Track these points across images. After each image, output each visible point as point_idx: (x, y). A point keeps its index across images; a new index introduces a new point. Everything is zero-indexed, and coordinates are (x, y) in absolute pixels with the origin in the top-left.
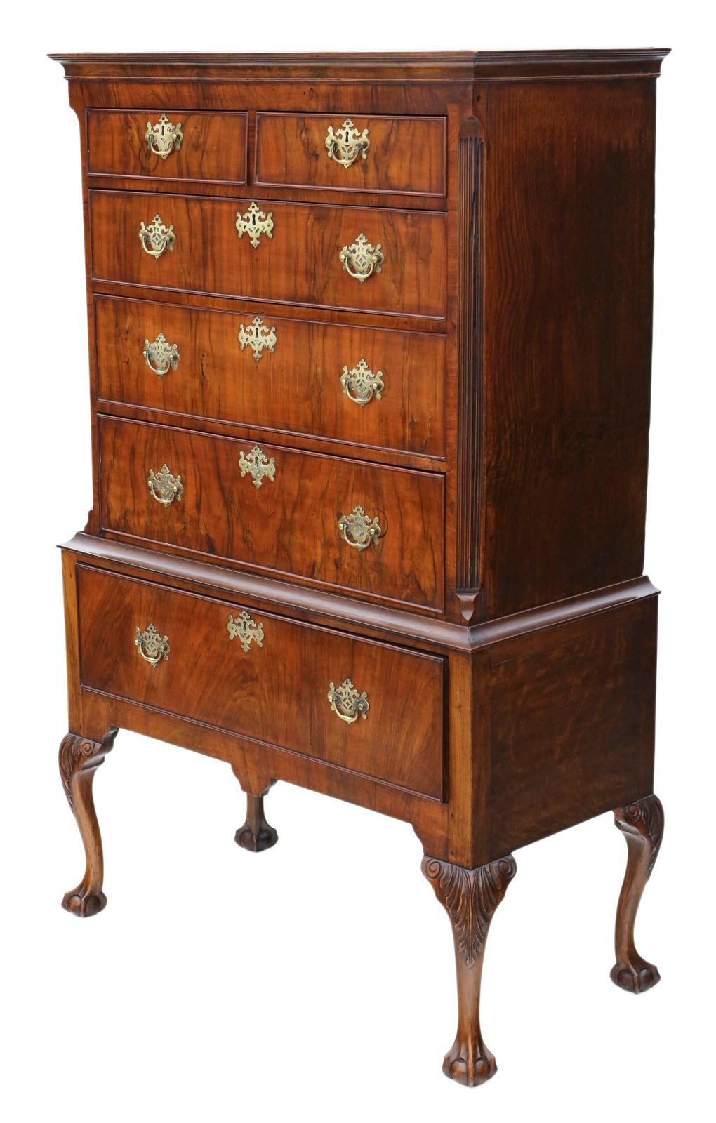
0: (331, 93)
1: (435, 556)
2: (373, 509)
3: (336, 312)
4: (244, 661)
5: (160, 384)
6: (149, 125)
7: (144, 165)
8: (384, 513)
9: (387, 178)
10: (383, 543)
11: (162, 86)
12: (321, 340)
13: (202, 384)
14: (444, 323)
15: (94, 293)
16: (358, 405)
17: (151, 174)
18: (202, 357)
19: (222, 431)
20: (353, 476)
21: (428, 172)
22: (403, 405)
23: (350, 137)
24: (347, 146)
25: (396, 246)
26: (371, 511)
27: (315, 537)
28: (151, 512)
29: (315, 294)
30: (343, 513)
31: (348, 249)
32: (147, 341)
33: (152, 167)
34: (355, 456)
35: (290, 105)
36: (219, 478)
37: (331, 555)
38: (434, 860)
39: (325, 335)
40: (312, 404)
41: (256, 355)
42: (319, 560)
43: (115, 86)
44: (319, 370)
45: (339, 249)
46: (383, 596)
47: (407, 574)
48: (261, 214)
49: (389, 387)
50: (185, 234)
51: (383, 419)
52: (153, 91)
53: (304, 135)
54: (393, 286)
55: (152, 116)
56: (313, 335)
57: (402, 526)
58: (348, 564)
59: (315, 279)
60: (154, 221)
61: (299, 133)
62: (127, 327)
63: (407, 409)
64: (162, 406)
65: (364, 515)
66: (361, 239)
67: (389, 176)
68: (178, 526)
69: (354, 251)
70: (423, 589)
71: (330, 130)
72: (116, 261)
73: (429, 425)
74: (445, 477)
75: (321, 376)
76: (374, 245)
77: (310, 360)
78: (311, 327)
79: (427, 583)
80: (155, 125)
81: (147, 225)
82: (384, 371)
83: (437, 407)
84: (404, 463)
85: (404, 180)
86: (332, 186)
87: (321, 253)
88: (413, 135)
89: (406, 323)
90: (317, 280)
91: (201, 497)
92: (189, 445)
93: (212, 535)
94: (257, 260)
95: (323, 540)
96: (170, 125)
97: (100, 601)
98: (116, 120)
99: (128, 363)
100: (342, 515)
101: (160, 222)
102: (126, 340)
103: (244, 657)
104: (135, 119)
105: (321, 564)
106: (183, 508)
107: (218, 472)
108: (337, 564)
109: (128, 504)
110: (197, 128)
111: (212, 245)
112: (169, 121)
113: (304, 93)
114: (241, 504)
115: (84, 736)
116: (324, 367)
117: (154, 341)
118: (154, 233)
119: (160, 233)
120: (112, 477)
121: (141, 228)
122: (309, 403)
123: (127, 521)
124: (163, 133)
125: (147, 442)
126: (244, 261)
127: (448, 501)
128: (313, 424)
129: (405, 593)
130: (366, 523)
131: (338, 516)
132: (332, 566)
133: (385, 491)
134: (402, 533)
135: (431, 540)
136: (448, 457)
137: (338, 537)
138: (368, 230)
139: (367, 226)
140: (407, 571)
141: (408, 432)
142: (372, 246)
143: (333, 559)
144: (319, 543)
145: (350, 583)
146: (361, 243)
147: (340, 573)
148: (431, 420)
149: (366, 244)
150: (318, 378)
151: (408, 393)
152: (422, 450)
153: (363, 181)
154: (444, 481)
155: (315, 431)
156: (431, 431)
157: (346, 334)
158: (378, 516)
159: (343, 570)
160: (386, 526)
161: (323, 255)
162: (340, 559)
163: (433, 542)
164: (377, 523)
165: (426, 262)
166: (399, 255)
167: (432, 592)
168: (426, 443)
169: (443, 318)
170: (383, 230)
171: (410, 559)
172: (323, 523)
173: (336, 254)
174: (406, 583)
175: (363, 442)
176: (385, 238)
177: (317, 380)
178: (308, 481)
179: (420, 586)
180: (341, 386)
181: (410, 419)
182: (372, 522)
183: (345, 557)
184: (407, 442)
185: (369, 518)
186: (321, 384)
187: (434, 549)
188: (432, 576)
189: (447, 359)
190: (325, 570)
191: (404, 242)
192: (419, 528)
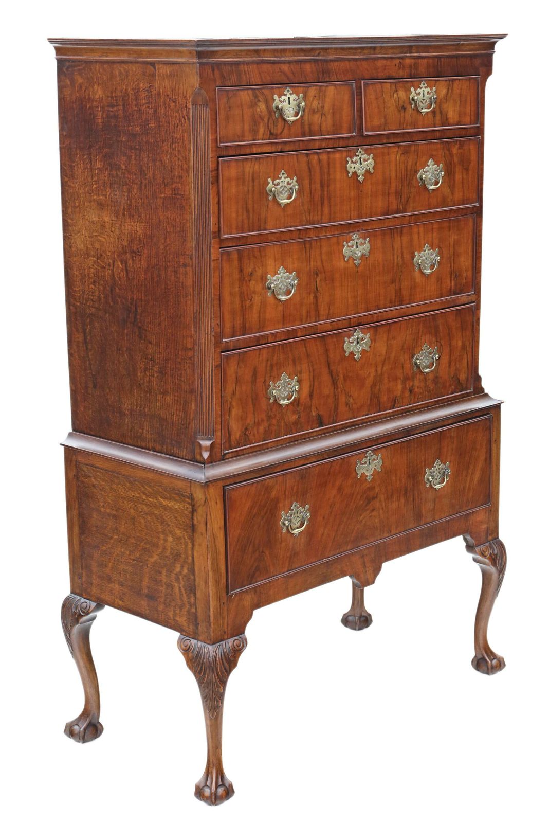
0: (412, 64)
1: (468, 357)
2: (434, 342)
3: (413, 216)
4: (370, 488)
5: (282, 308)
6: (276, 97)
7: (272, 131)
8: (441, 341)
9: (447, 119)
10: (439, 363)
11: (288, 65)
12: (399, 239)
13: (316, 297)
15: (220, 248)
16: (427, 274)
17: (278, 137)
18: (316, 276)
19: (330, 327)
20: (422, 325)
21: (470, 111)
22: (451, 267)
23: (426, 93)
24: (423, 100)
25: (451, 164)
26: (433, 344)
27: (397, 379)
28: (269, 418)
29: (401, 206)
30: (416, 352)
31: (423, 171)
32: (270, 276)
33: (279, 132)
34: (422, 311)
35: (386, 74)
36: (329, 365)
37: (407, 386)
39: (402, 235)
40: (396, 285)
41: (357, 262)
42: (399, 395)
43: (246, 66)
44: (400, 259)
45: (417, 172)
46: (437, 398)
47: (453, 376)
48: (366, 156)
49: (443, 257)
50: (307, 182)
51: (439, 280)
52: (280, 69)
53: (396, 95)
54: (449, 191)
55: (278, 90)
56: (394, 238)
57: (450, 346)
58: (418, 387)
59: (401, 196)
60: (281, 175)
61: (392, 94)
62: (251, 270)
63: (453, 268)
64: (281, 325)
65: (429, 348)
66: (430, 162)
67: (448, 117)
68: (294, 417)
69: (428, 171)
70: (461, 382)
71: (412, 89)
72: (245, 216)
73: (465, 275)
74: (475, 305)
75: (401, 264)
76: (439, 164)
77: (394, 254)
78: (392, 231)
79: (463, 376)
80: (281, 97)
81: (274, 180)
82: (440, 247)
83: (469, 262)
84: (453, 304)
85: (457, 118)
86: (415, 128)
87: (406, 177)
88: (461, 89)
90: (403, 196)
91: (314, 386)
92: (305, 350)
93: (321, 413)
94: (362, 191)
95: (402, 378)
96: (294, 96)
97: (249, 508)
98: (245, 96)
99: (251, 300)
100: (415, 355)
101: (286, 176)
102: (250, 281)
103: (368, 486)
104: (263, 94)
105: (400, 396)
106: (299, 401)
107: (328, 361)
108: (411, 391)
109: (248, 421)
110: (315, 97)
111: (328, 186)
112: (293, 93)
113: (395, 65)
114: (345, 378)
115: (228, 639)
116: (402, 257)
117: (276, 274)
118: (280, 185)
119: (286, 184)
120: (234, 404)
121: (269, 183)
122: (393, 285)
123: (247, 435)
124: (289, 104)
125: (268, 360)
126: (352, 194)
127: (476, 319)
128: (395, 299)
129: (451, 389)
130: (430, 353)
131: (413, 357)
132: (408, 394)
133: (441, 327)
134: (451, 351)
135: (466, 347)
136: (477, 290)
137: (412, 372)
138: (435, 155)
139: (434, 153)
140: (453, 374)
141: (453, 283)
142: (438, 166)
143: (408, 388)
144: (400, 382)
145: (419, 399)
146: (431, 165)
147: (412, 396)
148: (466, 271)
149: (434, 165)
150: (399, 265)
151: (453, 258)
152: (461, 291)
153: (433, 122)
154: (475, 307)
155: (397, 303)
156: (466, 278)
157: (415, 229)
158: (437, 346)
159: (414, 392)
160: (441, 351)
161: (407, 179)
162: (413, 386)
163: (467, 349)
164: (437, 351)
165: (468, 170)
166: (453, 170)
167: (466, 381)
168: (463, 286)
169: (477, 204)
170: (444, 154)
171: (455, 365)
172: (403, 366)
173: (415, 176)
174: (452, 383)
175: (427, 300)
176: (445, 159)
177: (399, 267)
178: (393, 341)
179: (460, 380)
180: (414, 267)
181: (454, 275)
182: (434, 351)
183: (416, 383)
184: (453, 289)
185: (432, 349)
186: (402, 269)
187: (468, 353)
188: (466, 371)
189: (478, 229)
190: (403, 398)
191: (456, 160)
192: (460, 343)
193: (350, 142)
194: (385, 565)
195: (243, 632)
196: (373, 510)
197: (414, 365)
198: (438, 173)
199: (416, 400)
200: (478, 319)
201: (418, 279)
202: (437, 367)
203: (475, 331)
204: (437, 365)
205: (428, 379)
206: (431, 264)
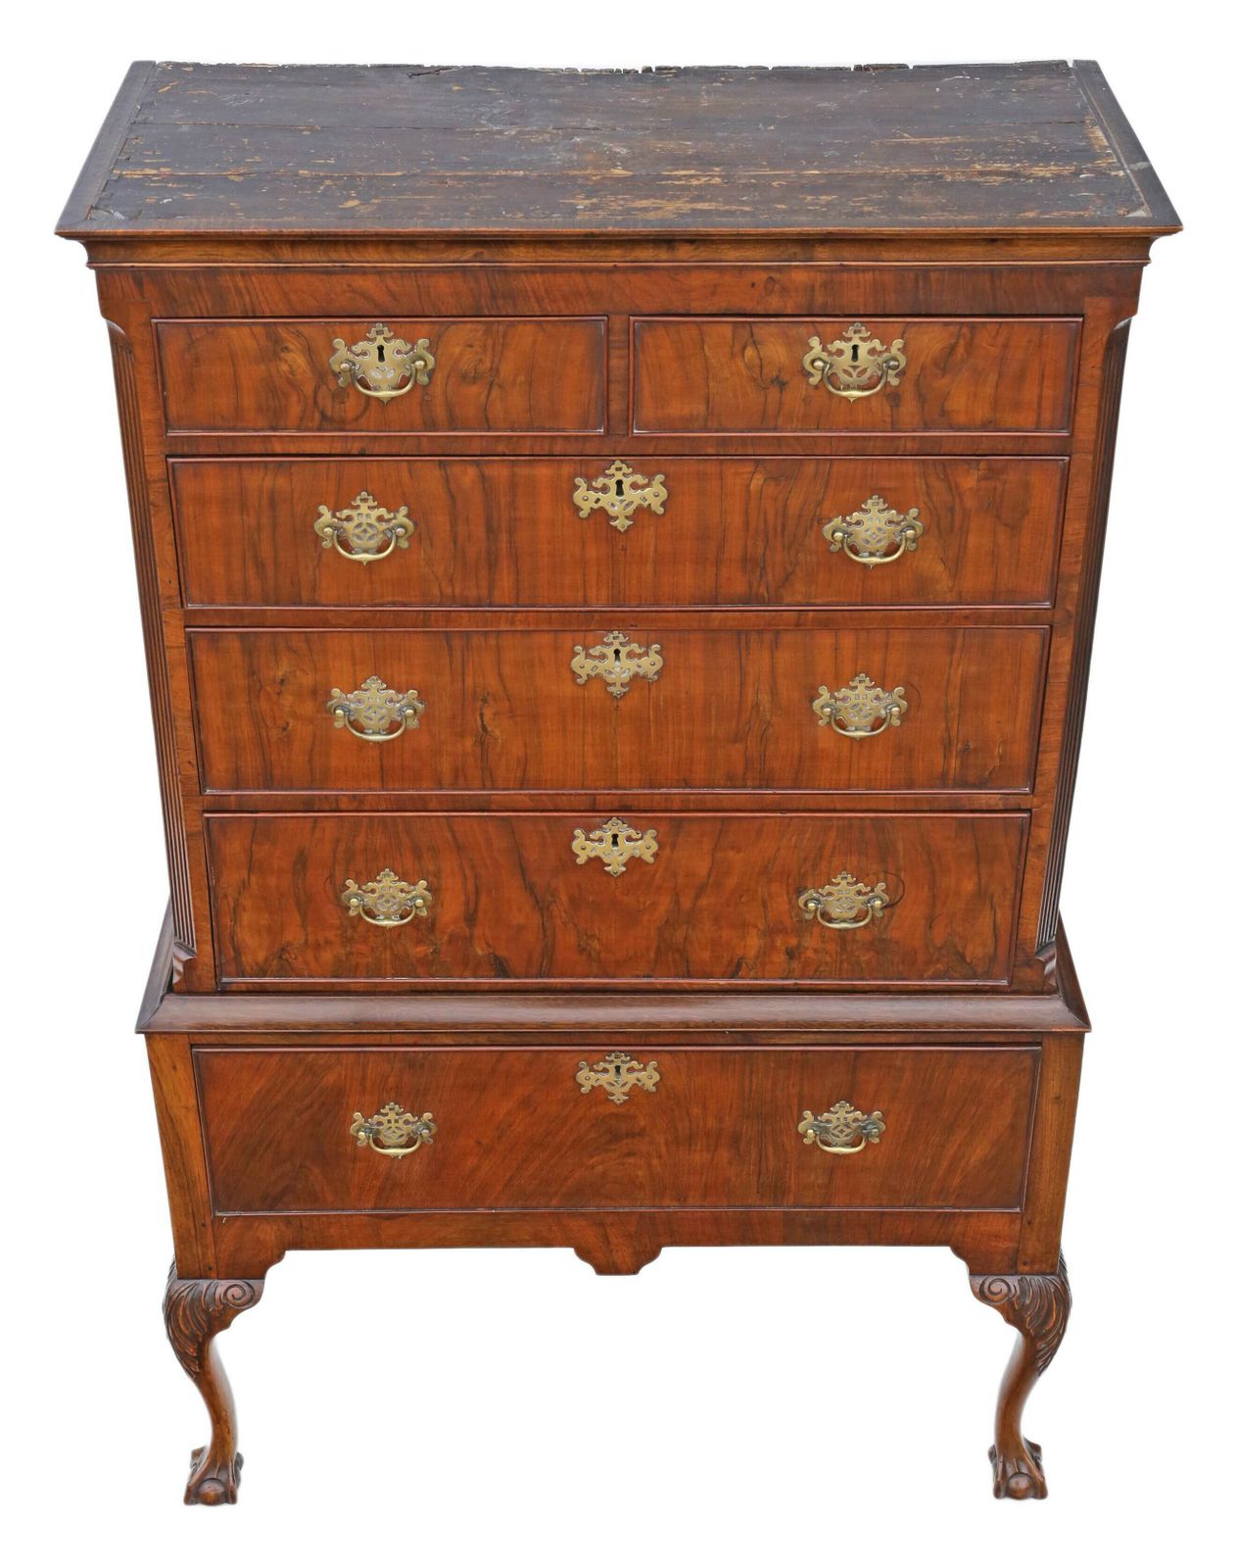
0: (818, 284)
1: (999, 916)
2: (874, 874)
3: (811, 614)
4: (616, 1115)
5: (376, 753)
6: (339, 343)
7: (328, 414)
8: (897, 876)
9: (944, 413)
10: (893, 914)
11: (375, 278)
12: (766, 655)
13: (482, 744)
14: (1050, 613)
15: (186, 627)
16: (852, 739)
17: (348, 427)
18: (479, 704)
19: (530, 804)
20: (833, 834)
21: (1036, 400)
22: (948, 729)
23: (862, 352)
24: (854, 367)
25: (952, 510)
26: (871, 876)
27: (744, 926)
28: (348, 941)
29: (762, 590)
30: (809, 886)
31: (844, 520)
32: (336, 692)
33: (350, 415)
34: (838, 807)
35: (720, 303)
36: (523, 872)
37: (779, 943)
38: (991, 1279)
39: (775, 645)
40: (747, 747)
41: (616, 690)
42: (752, 953)
43: (238, 278)
44: (764, 698)
45: (821, 521)
46: (885, 979)
47: (939, 946)
48: (639, 479)
49: (919, 706)
50: (441, 520)
51: (900, 753)
53: (750, 352)
54: (940, 568)
55: (346, 328)
56: (748, 648)
57: (933, 886)
58: (816, 951)
59: (763, 568)
60: (358, 502)
61: (737, 348)
62: (280, 674)
63: (954, 733)
64: (376, 784)
65: (856, 883)
66: (873, 504)
67: (947, 409)
68: (421, 950)
69: (858, 523)
70: (968, 960)
71: (815, 342)
72: (251, 573)
73: (998, 750)
74: (1031, 817)
75: (768, 706)
76: (902, 510)
77: (742, 684)
78: (743, 636)
79: (976, 951)
80: (355, 343)
81: (335, 510)
82: (908, 685)
83: (1018, 726)
84: (947, 806)
85: (982, 412)
86: (818, 429)
87: (779, 529)
88: (1005, 346)
89: (966, 618)
90: (769, 569)
91: (476, 904)
92: (449, 835)
93: (502, 953)
94: (624, 549)
95: (761, 927)
96: (398, 343)
97: (259, 1092)
98: (243, 337)
99: (284, 729)
100: (806, 889)
101: (371, 503)
102: (279, 694)
103: (615, 1110)
104: (299, 335)
105: (756, 958)
106: (433, 924)
107: (521, 865)
108: (791, 954)
109: (289, 936)
110: (471, 346)
111: (511, 532)
112: (396, 337)
113: (753, 285)
114: (575, 902)
115: (218, 1278)
116: (774, 692)
117: (356, 690)
118: (356, 522)
119: (373, 521)
120: (248, 903)
121: (320, 515)
122: (739, 746)
123: (287, 960)
124: (381, 357)
125: (338, 841)
126: (592, 552)
127: (1032, 845)
128: (745, 774)
129: (932, 970)
130: (859, 893)
131: (799, 892)
132: (780, 958)
133: (900, 846)
134: (934, 896)
135: (992, 897)
136: (1040, 788)
137: (795, 920)
138: (889, 489)
139: (887, 484)
140: (938, 942)
141: (954, 763)
142: (899, 512)
143: (783, 948)
144: (753, 932)
145: (818, 973)
146: (874, 510)
147: (795, 965)
148: (1004, 742)
149: (883, 510)
150: (761, 708)
151: (957, 713)
152: (981, 784)
153: (889, 419)
154: (1028, 820)
155: (749, 783)
156: (1001, 758)
157: (825, 640)
158: (885, 881)
159: (803, 959)
160: (900, 892)
161: (786, 533)
162: (799, 946)
163: (995, 899)
164: (882, 891)
165: (1014, 528)
166: (957, 524)
167: (987, 960)
168: (990, 774)
169: (1047, 605)
170: (924, 487)
171: (946, 926)
172: (764, 904)
173: (815, 528)
174: (935, 958)
175: (857, 787)
176: (926, 499)
177: (758, 711)
178: (731, 854)
179: (963, 957)
180: (813, 716)
181: (959, 746)
182: (872, 891)
183: (810, 942)
184: (951, 776)
185: (866, 886)
186: (768, 718)
187: (997, 908)
188: (990, 942)
189: (1051, 661)
190: (763, 965)
191: (970, 503)
192: (969, 886)
193: (590, 448)
194: (668, 1253)
195: (262, 1276)
196: (630, 1154)
197: (803, 907)
198: (899, 528)
199: (811, 973)
200: (1041, 847)
201: (825, 743)
202: (886, 920)
203: (1028, 869)
204: (883, 917)
205: (853, 940)
206: (871, 719)
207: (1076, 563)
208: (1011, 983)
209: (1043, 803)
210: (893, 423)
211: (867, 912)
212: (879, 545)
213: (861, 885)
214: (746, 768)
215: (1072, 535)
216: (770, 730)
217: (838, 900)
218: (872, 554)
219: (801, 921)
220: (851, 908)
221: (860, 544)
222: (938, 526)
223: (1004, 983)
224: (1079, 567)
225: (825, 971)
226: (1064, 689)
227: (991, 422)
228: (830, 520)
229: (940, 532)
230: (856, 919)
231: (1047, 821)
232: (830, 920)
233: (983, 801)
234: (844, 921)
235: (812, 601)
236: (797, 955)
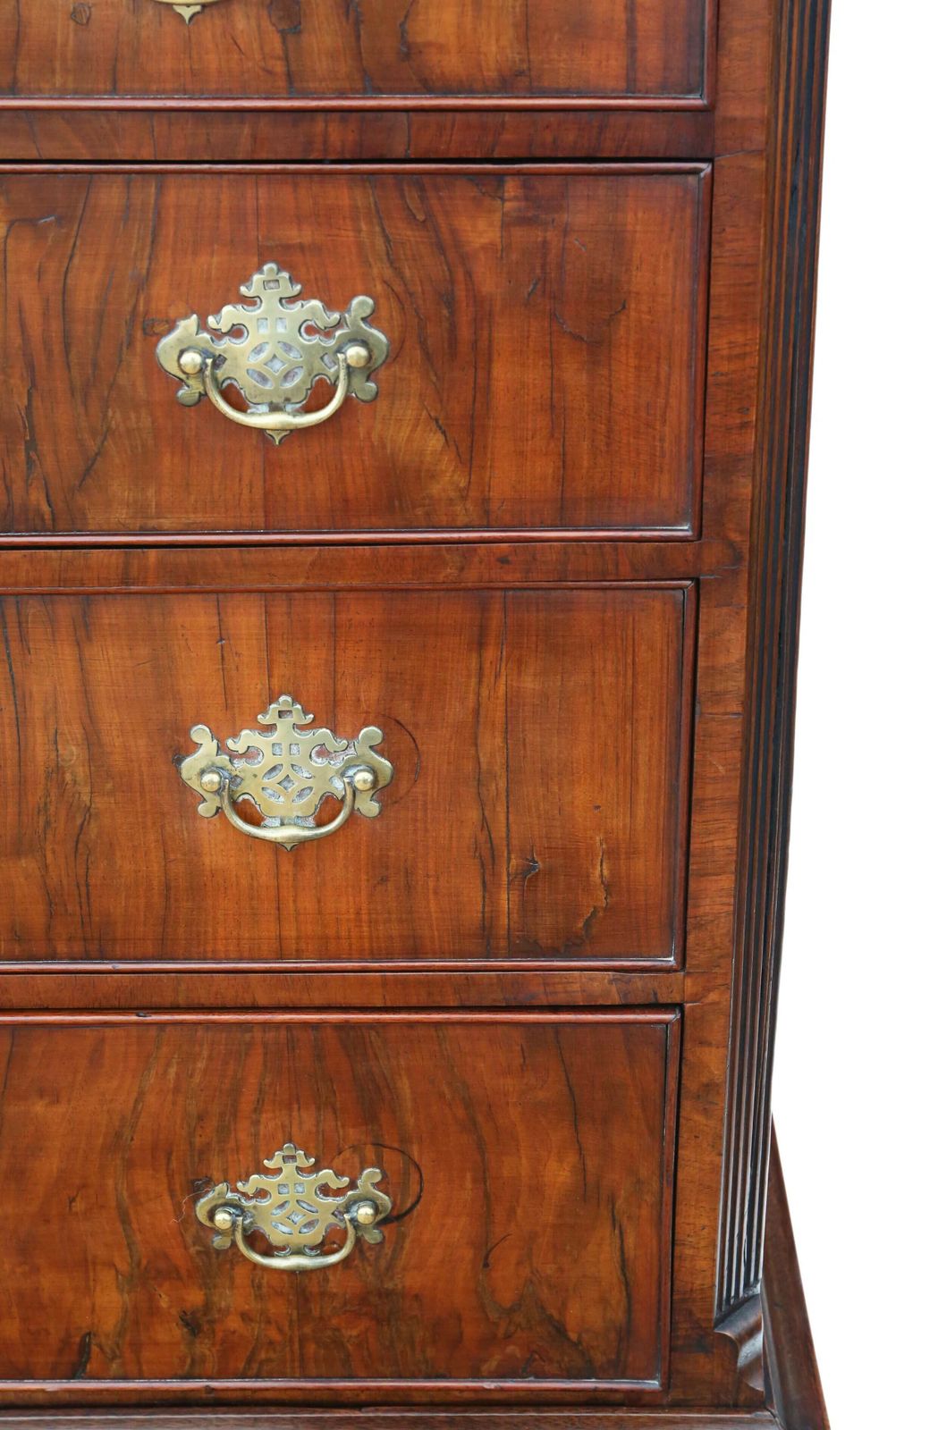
1: (630, 1241)
2: (354, 1148)
3: (152, 553)
8: (403, 1152)
9: (409, 51)
10: (402, 1237)
12: (67, 653)
14: (690, 548)
16: (276, 846)
20: (256, 1061)
21: (622, 15)
22: (485, 824)
25: (449, 301)
26: (347, 1154)
27: (85, 1265)
29: (37, 497)
30: (216, 1175)
31: (203, 326)
34: (262, 1000)
37: (164, 1302)
39: (84, 632)
40: (46, 867)
42: (109, 1323)
44: (73, 752)
45: (154, 327)
46: (400, 1377)
47: (508, 1305)
49: (418, 772)
54: (435, 442)
56: (23, 638)
57: (483, 1175)
58: (245, 1317)
59: (31, 445)
63: (500, 831)
65: (316, 1168)
66: (267, 284)
67: (415, 38)
69: (236, 332)
70: (573, 1336)
73: (600, 871)
74: (682, 1021)
75: (81, 772)
76: (335, 299)
77: (20, 723)
78: (10, 610)
79: (589, 1316)
82: (389, 722)
83: (641, 812)
84: (497, 997)
85: (497, 49)
86: (114, 91)
87: (57, 348)
89: (503, 561)
90: (45, 447)
95: (123, 1266)
100: (209, 1183)
105: (121, 1334)
108: (193, 1324)
116: (92, 739)
122: (28, 864)
127: (691, 1084)
128: (49, 928)
129: (498, 1357)
130: (325, 1190)
131: (197, 1189)
132: (169, 1333)
133: (404, 1086)
134: (487, 1196)
135: (612, 1200)
136: (697, 957)
137: (193, 1250)
138: (302, 247)
139: (293, 235)
140: (507, 1297)
141: (506, 900)
142: (329, 305)
143: (174, 1311)
144: (107, 1277)
145: (255, 1366)
146: (270, 298)
147: (204, 1348)
148: (612, 854)
149: (292, 300)
150: (68, 777)
151: (502, 784)
152: (571, 945)
153: (279, 67)
154: (677, 1028)
155: (62, 948)
156: (609, 888)
157: (195, 617)
158: (379, 1163)
159: (220, 1335)
160: (414, 1188)
161: (73, 357)
162: (207, 1306)
163: (620, 1203)
164: (376, 1185)
165: (597, 348)
166: (465, 333)
167: (613, 1335)
168: (588, 925)
169: (684, 530)
170: (380, 243)
171: (519, 1263)
172: (125, 1219)
173: (139, 346)
174: (501, 1332)
175: (299, 956)
176: (388, 273)
177: (62, 784)
178: (39, 1107)
179: (560, 1330)
180: (185, 796)
181: (513, 862)
182: (352, 1185)
183: (233, 1298)
184: (503, 932)
185: (339, 1174)
186: (86, 798)
187: (625, 1222)
188: (617, 1296)
189: (701, 663)
190: (137, 1347)
191: (489, 282)
192: (559, 1174)
197: (208, 1224)
198: (332, 343)
199: (241, 1366)
200: (710, 1087)
201: (215, 857)
202: (388, 1250)
203: (684, 1135)
204: (381, 1244)
205: (323, 1294)
206: (312, 800)
207: (744, 425)
208: (667, 1386)
209: (708, 990)
210: (290, 76)
211: (345, 1231)
212: (289, 385)
213: (326, 1174)
214: (51, 916)
215: (730, 358)
216: (93, 829)
217: (282, 1206)
218: (274, 408)
219: (207, 1252)
220: (310, 1224)
221: (246, 384)
222: (423, 344)
223: (654, 1384)
224: (750, 439)
225: (269, 1360)
226: (735, 728)
227: (520, 73)
228: (172, 327)
229: (428, 356)
230: (324, 1248)
231: (719, 1028)
232: (269, 1251)
233: (576, 987)
234: (299, 1252)
235: (152, 523)
236: (206, 1327)
